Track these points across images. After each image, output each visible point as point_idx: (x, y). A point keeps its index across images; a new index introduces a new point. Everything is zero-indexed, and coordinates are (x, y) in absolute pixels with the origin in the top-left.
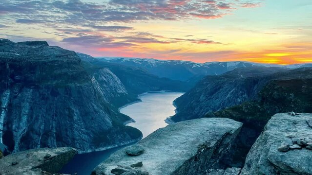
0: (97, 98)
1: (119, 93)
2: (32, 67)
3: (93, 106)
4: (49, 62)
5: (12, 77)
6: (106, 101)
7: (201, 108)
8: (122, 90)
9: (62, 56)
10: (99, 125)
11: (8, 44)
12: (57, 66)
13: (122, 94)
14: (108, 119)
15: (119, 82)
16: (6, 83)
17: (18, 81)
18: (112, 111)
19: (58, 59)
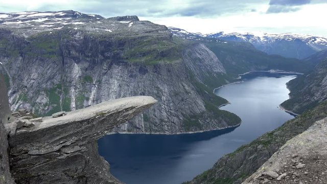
0: (189, 78)
1: (215, 73)
2: (122, 44)
3: (184, 87)
4: (139, 38)
5: (102, 53)
6: (200, 81)
7: (323, 94)
8: (220, 69)
9: (153, 31)
10: (189, 108)
11: (99, 20)
12: (146, 42)
13: (219, 74)
14: (200, 102)
15: (216, 59)
16: (96, 60)
17: (108, 58)
18: (205, 93)
19: (147, 34)
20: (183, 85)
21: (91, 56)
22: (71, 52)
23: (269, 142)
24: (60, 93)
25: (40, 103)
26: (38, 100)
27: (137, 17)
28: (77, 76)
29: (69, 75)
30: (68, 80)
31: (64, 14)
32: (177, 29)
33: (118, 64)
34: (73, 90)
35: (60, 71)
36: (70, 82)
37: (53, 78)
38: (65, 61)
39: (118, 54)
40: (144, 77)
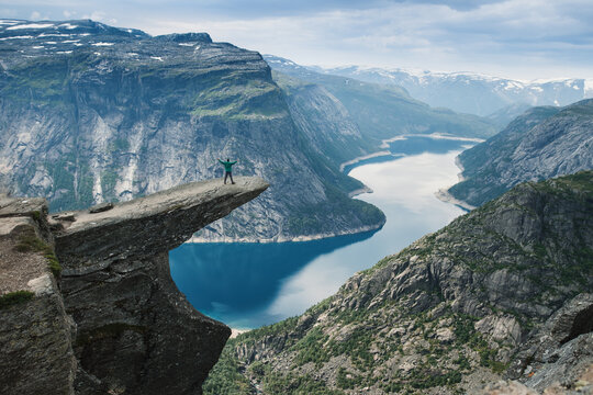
1: (343, 136)
2: (181, 82)
3: (290, 159)
4: (212, 73)
5: (147, 99)
6: (317, 150)
7: (514, 174)
8: (350, 130)
9: (237, 62)
10: (299, 195)
11: (140, 39)
13: (349, 138)
14: (318, 185)
15: (345, 113)
16: (137, 110)
17: (156, 107)
18: (326, 170)
19: (227, 67)
20: (288, 156)
21: (127, 105)
22: (91, 97)
23: (429, 251)
24: (73, 169)
25: (37, 187)
26: (34, 182)
27: (208, 36)
28: (103, 139)
29: (88, 137)
30: (87, 146)
31: (74, 27)
32: (278, 59)
33: (176, 118)
34: (97, 164)
35: (72, 130)
36: (91, 149)
37: (59, 142)
38: (80, 111)
39: (175, 101)
40: (222, 142)
